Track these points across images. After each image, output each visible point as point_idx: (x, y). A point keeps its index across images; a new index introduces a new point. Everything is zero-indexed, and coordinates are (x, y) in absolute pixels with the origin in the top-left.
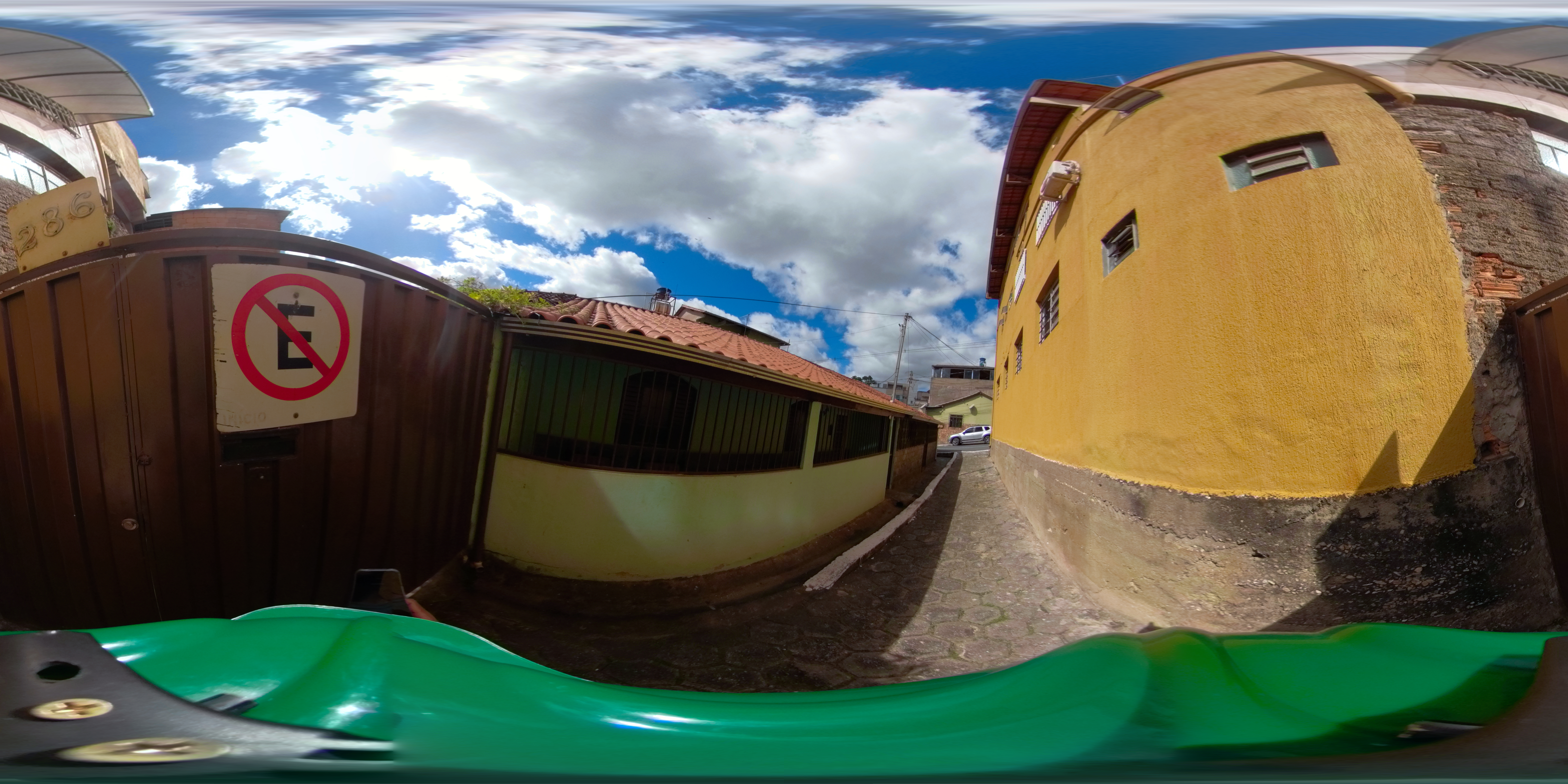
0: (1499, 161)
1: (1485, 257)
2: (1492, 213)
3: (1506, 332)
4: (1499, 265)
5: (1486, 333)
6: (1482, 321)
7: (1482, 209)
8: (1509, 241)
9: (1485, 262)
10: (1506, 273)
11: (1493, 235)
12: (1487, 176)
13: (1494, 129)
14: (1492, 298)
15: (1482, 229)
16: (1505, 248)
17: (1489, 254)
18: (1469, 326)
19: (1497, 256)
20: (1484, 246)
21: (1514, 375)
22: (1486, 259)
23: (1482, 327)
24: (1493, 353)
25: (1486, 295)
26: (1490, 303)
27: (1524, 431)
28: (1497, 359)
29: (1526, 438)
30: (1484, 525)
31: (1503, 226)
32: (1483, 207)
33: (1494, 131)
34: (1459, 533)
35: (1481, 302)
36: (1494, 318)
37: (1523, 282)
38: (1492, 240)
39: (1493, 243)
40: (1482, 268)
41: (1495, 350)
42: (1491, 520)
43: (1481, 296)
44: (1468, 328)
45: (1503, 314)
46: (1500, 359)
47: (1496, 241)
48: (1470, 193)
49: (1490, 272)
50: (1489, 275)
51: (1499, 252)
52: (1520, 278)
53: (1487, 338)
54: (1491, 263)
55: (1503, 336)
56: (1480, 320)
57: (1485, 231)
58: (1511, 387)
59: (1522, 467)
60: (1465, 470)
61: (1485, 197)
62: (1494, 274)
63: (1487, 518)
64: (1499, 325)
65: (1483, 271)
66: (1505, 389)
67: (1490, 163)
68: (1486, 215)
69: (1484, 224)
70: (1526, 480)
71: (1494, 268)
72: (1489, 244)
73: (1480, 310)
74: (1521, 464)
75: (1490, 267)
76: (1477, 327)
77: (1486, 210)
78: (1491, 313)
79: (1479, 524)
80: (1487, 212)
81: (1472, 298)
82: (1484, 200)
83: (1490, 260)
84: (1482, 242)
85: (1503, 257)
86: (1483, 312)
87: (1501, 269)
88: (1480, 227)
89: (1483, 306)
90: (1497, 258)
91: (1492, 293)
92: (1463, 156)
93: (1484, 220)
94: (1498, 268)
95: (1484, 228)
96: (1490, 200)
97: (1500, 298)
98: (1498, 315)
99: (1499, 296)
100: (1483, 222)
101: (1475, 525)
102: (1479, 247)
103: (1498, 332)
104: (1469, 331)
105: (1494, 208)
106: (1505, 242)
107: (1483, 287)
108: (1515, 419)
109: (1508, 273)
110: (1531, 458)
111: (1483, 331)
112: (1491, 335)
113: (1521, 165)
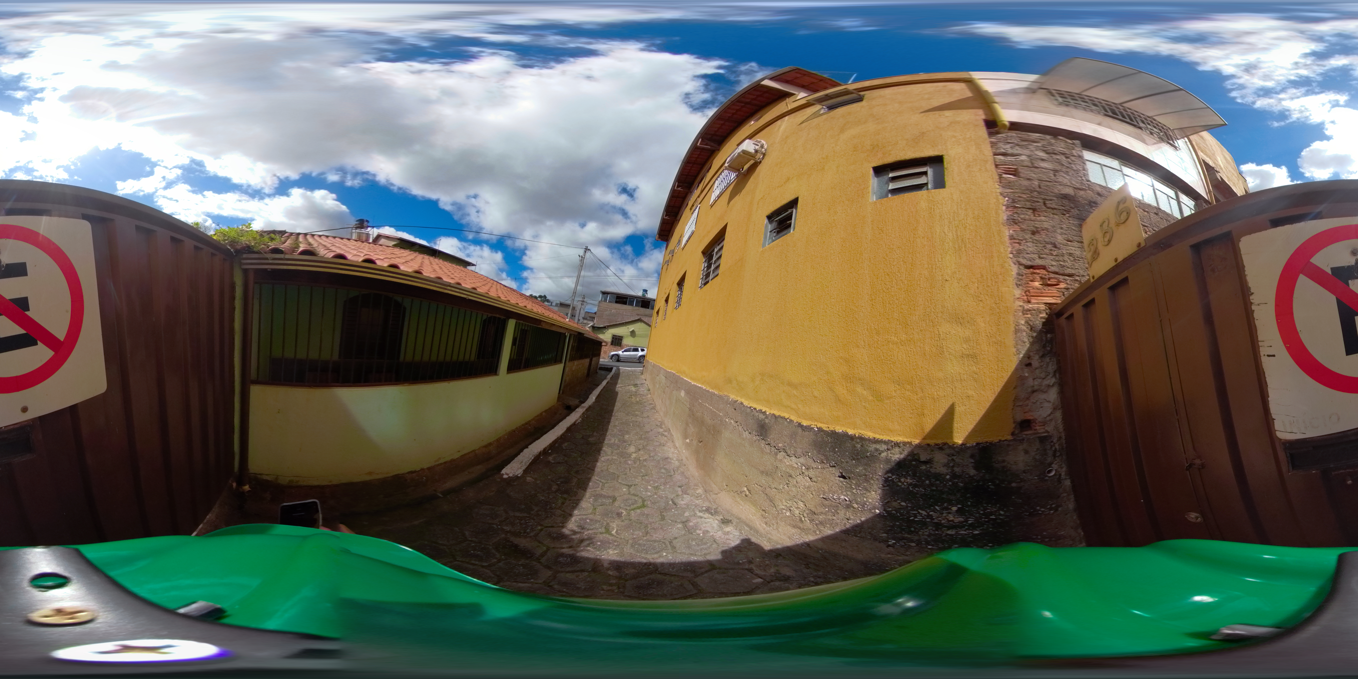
0: (1056, 182)
1: (1035, 269)
2: (1043, 230)
3: (1047, 333)
4: (1045, 275)
5: (1030, 332)
6: (1028, 323)
7: (1036, 228)
8: (1055, 253)
9: (1035, 273)
10: (1052, 281)
11: (1042, 250)
12: (1043, 197)
13: (1056, 152)
14: (1037, 303)
15: (1034, 245)
16: (1052, 260)
17: (1038, 266)
18: (1017, 327)
19: (1044, 268)
20: (1034, 260)
21: (1052, 368)
22: (1035, 271)
23: (1028, 328)
24: (1035, 350)
25: (1033, 301)
26: (1035, 308)
28: (1038, 354)
29: (1060, 420)
30: (1014, 485)
31: (1051, 240)
32: (1036, 226)
33: (1055, 154)
35: (1028, 308)
36: (1038, 320)
37: (1065, 288)
38: (1042, 254)
39: (1042, 256)
40: (1031, 278)
41: (1037, 346)
42: (1021, 482)
43: (1029, 302)
44: (1016, 329)
45: (1047, 316)
46: (1041, 354)
47: (1044, 254)
48: (1029, 213)
49: (1038, 281)
50: (1037, 284)
51: (1046, 264)
52: (1062, 285)
53: (1032, 337)
54: (1039, 274)
55: (1045, 335)
56: (1027, 322)
57: (1036, 246)
58: (1048, 376)
59: (1055, 443)
60: (1003, 439)
61: (1039, 216)
62: (1041, 283)
63: (1018, 479)
64: (1042, 326)
65: (1032, 281)
66: (1043, 379)
67: (1048, 183)
68: (1037, 232)
69: (1036, 240)
70: (1058, 454)
71: (1041, 278)
72: (1040, 258)
73: (1027, 314)
74: (1054, 441)
75: (1038, 278)
76: (1025, 328)
77: (1039, 228)
78: (1036, 317)
79: (1011, 483)
80: (1040, 230)
81: (1021, 304)
82: (1038, 219)
83: (1038, 271)
84: (1034, 256)
85: (1049, 268)
86: (1029, 316)
87: (1046, 279)
88: (1033, 243)
89: (1030, 310)
91: (1038, 299)
92: (1029, 179)
93: (1037, 237)
94: (1044, 278)
95: (1036, 243)
96: (1043, 218)
97: (1045, 303)
98: (1042, 318)
99: (1045, 301)
100: (1035, 238)
101: (1007, 483)
102: (1030, 261)
103: (1040, 333)
104: (1017, 331)
105: (1046, 225)
106: (1052, 255)
107: (1032, 294)
108: (1052, 404)
109: (1053, 282)
110: (1064, 437)
111: (1028, 331)
112: (1035, 335)
113: (1072, 184)
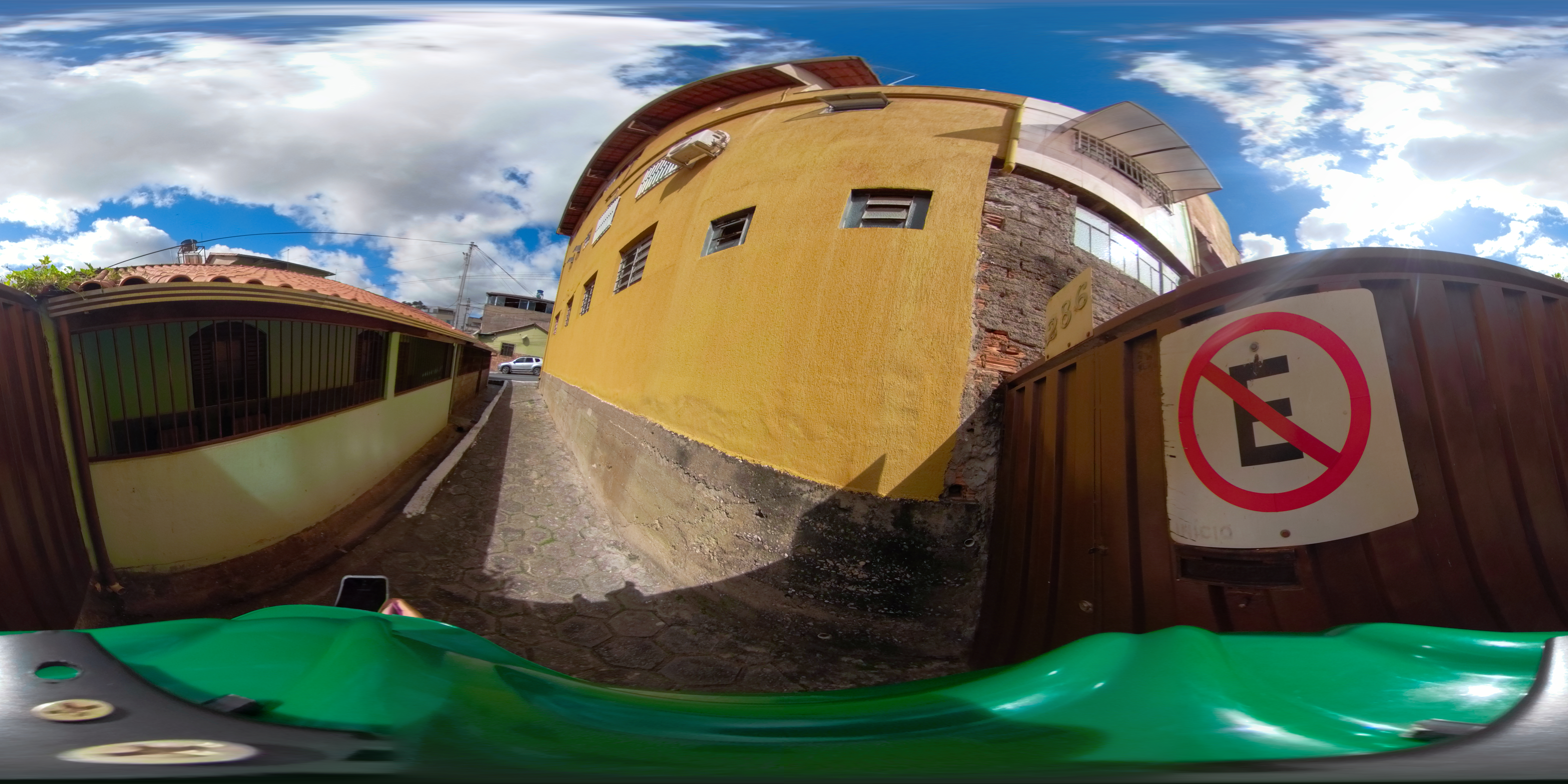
0: (1038, 243)
1: (996, 334)
2: (1013, 294)
3: (995, 401)
4: (1006, 342)
5: (978, 398)
6: (978, 388)
7: (1006, 290)
8: (1020, 320)
9: (994, 338)
11: (1008, 314)
12: (1022, 256)
14: (992, 370)
15: (1001, 308)
16: (1015, 326)
17: (999, 331)
18: (965, 391)
20: (997, 324)
21: (993, 438)
22: (995, 336)
23: (977, 393)
24: (980, 416)
25: (987, 366)
26: (989, 375)
27: (992, 486)
28: (983, 421)
29: (992, 492)
30: (929, 549)
31: (1018, 306)
32: (1007, 288)
34: (906, 547)
35: (981, 373)
36: (990, 387)
37: (1023, 359)
38: (1006, 319)
39: (1006, 321)
40: (990, 343)
41: (982, 413)
42: (936, 547)
43: (983, 367)
44: (963, 392)
45: (999, 385)
46: (985, 422)
47: (1009, 319)
48: (1003, 273)
49: (997, 347)
50: (995, 350)
51: (1009, 330)
52: (1021, 355)
53: (979, 403)
54: (999, 339)
55: (992, 404)
56: (976, 387)
57: (1002, 310)
58: (989, 447)
59: (981, 514)
60: (929, 500)
61: (1013, 277)
62: (999, 349)
63: (933, 544)
64: (993, 393)
65: (990, 346)
66: (983, 447)
67: (1031, 242)
68: (1007, 295)
69: (1003, 303)
70: (982, 526)
71: (1001, 344)
72: (1003, 322)
73: (979, 379)
74: (982, 511)
75: (997, 343)
76: (973, 392)
77: (1009, 290)
78: (987, 383)
79: (925, 546)
80: (1009, 292)
81: (975, 368)
82: (1011, 280)
83: (998, 336)
84: (996, 319)
85: (1011, 335)
86: (981, 381)
87: (1006, 345)
88: (1000, 306)
89: (982, 376)
90: (1006, 335)
91: (993, 366)
92: (1012, 234)
93: (1005, 300)
94: (1004, 345)
95: (1003, 307)
96: (1016, 280)
97: (998, 371)
98: (993, 385)
99: (1000, 369)
100: (1003, 301)
101: (921, 545)
102: (993, 324)
103: (989, 400)
104: (963, 395)
105: (1017, 288)
106: (1016, 321)
107: (987, 359)
108: (987, 473)
109: (1011, 350)
110: (993, 509)
112: (983, 401)
113: (1055, 245)
